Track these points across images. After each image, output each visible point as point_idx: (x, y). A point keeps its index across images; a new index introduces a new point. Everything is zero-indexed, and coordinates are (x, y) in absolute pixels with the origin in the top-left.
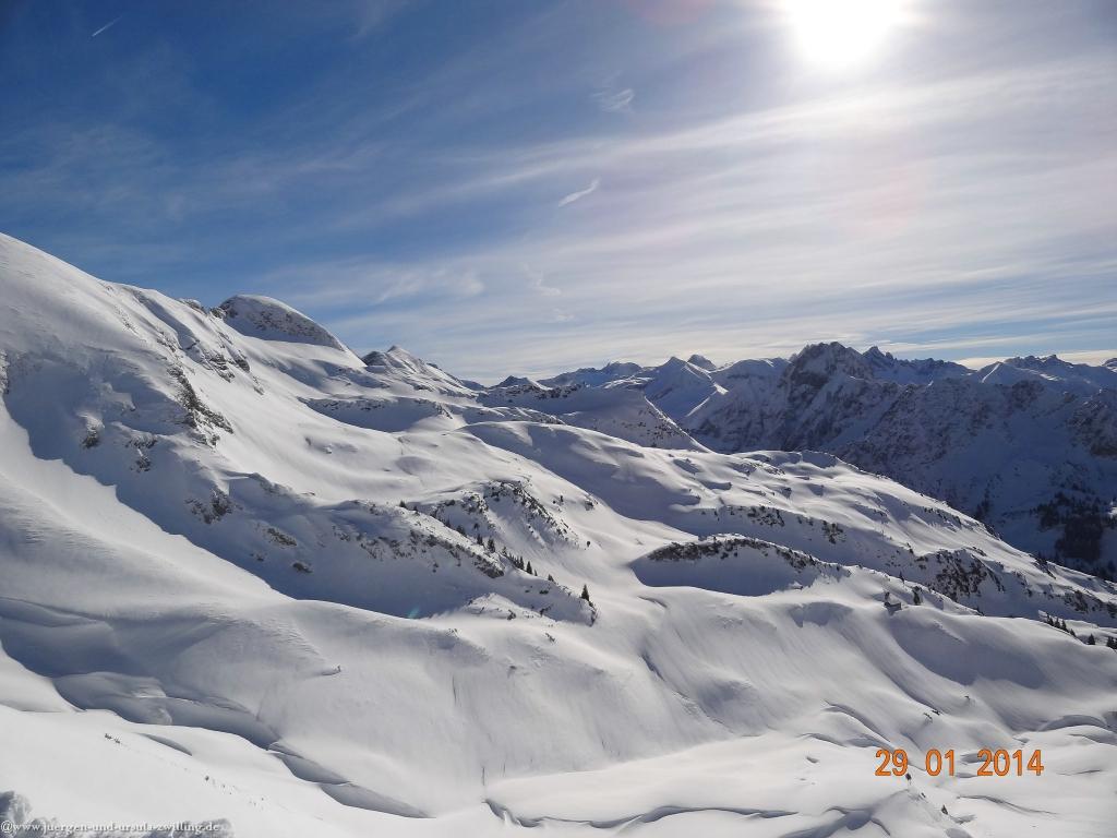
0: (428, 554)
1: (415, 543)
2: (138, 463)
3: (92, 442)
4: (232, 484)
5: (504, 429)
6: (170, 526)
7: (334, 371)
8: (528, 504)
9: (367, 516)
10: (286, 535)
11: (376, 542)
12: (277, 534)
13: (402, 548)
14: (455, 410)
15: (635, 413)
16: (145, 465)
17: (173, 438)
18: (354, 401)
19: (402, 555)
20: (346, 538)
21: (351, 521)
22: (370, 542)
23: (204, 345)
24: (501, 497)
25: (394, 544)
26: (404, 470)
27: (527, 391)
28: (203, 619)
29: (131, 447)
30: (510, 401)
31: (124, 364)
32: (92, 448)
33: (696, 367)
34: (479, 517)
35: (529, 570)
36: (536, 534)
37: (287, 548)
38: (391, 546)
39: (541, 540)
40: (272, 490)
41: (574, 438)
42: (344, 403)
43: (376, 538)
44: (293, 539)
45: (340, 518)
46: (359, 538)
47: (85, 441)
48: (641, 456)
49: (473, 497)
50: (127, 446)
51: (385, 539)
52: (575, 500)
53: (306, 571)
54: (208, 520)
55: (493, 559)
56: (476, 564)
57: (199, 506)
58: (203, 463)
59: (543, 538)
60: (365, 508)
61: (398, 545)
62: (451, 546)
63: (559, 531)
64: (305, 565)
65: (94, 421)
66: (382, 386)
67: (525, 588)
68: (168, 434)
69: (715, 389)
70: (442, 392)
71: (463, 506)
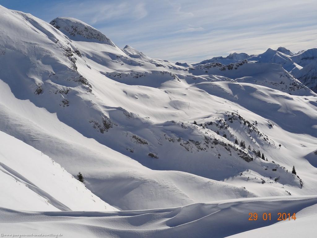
0: (215, 149)
1: (207, 143)
2: (63, 102)
3: (40, 91)
4: (109, 112)
5: (216, 86)
6: (87, 134)
7: (114, 57)
8: (247, 124)
9: (180, 129)
10: (142, 139)
11: (188, 143)
12: (138, 138)
13: (202, 146)
14: (181, 77)
15: (278, 76)
16: (66, 103)
17: (76, 89)
18: (129, 73)
19: (202, 149)
20: (172, 140)
21: (173, 132)
22: (185, 142)
23: (61, 43)
24: (233, 121)
25: (197, 143)
26: (174, 108)
27: (215, 66)
28: (132, 179)
29: (58, 94)
30: (206, 72)
31: (43, 50)
32: (40, 94)
33: (283, 54)
34: (225, 131)
35: (263, 158)
36: (254, 140)
37: (143, 146)
38: (196, 145)
39: (257, 144)
40: (129, 116)
41: (254, 90)
42: (124, 74)
43: (188, 141)
44: (146, 141)
45: (167, 130)
46: (179, 140)
47: (37, 91)
48: (292, 99)
49: (220, 120)
50: (56, 93)
51: (192, 141)
52: (263, 123)
53: (156, 157)
54: (102, 131)
55: (246, 151)
56: (239, 154)
57: (96, 124)
58: (93, 102)
59: (258, 142)
60: (178, 124)
61: (199, 144)
62: (226, 145)
63: (264, 138)
64: (154, 154)
65: (39, 81)
66: (139, 65)
67: (265, 167)
68: (74, 87)
69: (295, 66)
70: (170, 68)
71: (217, 125)
